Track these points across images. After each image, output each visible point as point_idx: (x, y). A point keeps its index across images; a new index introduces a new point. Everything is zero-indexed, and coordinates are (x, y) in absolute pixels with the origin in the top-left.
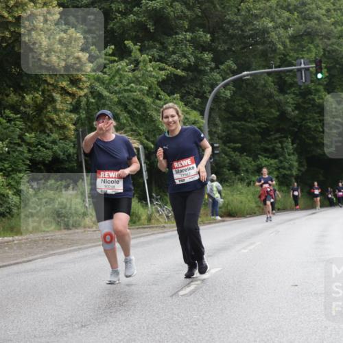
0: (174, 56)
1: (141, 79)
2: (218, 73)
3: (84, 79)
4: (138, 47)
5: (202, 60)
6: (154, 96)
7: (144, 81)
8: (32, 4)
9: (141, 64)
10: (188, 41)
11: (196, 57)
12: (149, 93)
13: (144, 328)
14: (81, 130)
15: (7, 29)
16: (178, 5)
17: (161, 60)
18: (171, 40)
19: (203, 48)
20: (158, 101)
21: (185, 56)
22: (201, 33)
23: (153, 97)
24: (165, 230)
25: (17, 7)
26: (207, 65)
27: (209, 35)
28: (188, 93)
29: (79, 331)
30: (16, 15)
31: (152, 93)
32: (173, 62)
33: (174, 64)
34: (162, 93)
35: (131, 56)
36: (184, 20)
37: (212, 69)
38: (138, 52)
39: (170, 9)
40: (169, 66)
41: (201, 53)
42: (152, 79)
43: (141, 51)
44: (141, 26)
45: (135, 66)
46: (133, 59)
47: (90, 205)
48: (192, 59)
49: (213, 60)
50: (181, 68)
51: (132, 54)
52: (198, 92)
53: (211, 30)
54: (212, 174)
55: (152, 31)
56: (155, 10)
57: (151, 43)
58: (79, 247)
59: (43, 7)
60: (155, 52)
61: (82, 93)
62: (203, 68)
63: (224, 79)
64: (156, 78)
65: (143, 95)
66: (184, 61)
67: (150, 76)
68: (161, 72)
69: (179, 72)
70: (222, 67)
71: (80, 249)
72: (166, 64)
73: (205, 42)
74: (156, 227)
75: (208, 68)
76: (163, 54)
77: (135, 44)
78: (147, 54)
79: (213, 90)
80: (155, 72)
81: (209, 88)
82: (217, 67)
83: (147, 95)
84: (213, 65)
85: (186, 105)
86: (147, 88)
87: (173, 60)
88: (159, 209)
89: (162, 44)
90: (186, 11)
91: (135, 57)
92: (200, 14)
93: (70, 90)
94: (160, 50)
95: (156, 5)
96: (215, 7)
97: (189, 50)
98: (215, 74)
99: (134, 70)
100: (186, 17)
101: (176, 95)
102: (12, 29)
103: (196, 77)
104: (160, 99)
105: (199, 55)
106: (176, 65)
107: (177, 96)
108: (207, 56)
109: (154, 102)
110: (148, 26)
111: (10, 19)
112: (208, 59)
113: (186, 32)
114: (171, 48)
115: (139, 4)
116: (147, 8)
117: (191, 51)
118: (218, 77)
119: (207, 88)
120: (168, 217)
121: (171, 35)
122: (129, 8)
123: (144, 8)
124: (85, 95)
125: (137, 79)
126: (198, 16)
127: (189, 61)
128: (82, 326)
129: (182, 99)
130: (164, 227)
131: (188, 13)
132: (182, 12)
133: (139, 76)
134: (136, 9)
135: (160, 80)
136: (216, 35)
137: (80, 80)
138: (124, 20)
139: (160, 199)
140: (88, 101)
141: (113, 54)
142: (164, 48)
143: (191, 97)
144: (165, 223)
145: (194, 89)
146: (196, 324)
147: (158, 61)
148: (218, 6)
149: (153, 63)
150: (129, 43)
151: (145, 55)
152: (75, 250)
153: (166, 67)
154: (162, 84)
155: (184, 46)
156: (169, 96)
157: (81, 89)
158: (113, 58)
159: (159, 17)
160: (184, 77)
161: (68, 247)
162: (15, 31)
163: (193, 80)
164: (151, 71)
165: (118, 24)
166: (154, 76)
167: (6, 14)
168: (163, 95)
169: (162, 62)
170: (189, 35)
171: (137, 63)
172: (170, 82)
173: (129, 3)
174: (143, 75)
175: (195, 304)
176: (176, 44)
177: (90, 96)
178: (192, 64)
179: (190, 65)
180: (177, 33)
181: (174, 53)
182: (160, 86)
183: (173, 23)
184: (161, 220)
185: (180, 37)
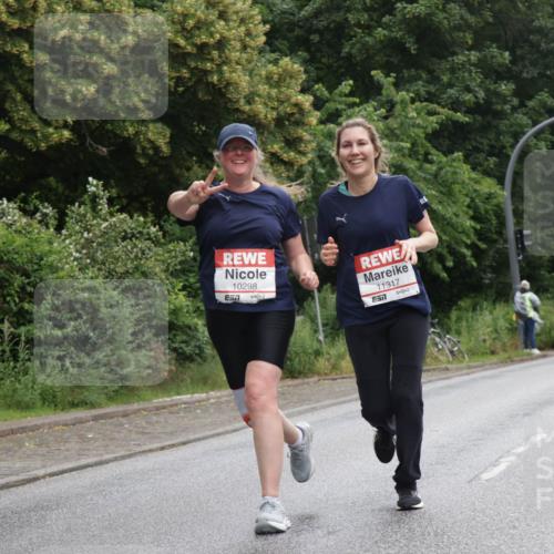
0: (451, 91)
1: (398, 132)
2: (524, 114)
3: (307, 137)
4: (391, 80)
5: (497, 94)
6: (420, 157)
7: (403, 134)
8: (222, 23)
9: (398, 107)
10: (474, 65)
11: (487, 91)
12: (413, 153)
13: (429, 534)
14: (305, 218)
15: (185, 64)
16: (455, 8)
17: (430, 98)
18: (445, 65)
19: (499, 74)
20: (428, 166)
21: (468, 90)
22: (494, 50)
23: (418, 160)
24: (450, 374)
25: (199, 28)
26: (505, 102)
27: (507, 54)
28: (477, 150)
29: (325, 540)
30: (198, 42)
31: (416, 153)
32: (450, 101)
33: (453, 103)
34: (433, 151)
35: (380, 94)
36: (464, 31)
37: (514, 109)
38: (392, 88)
39: (441, 15)
40: (443, 107)
41: (495, 83)
42: (416, 130)
43: (397, 85)
44: (395, 46)
45: (387, 111)
46: (384, 99)
47: (326, 337)
48: (481, 94)
49: (516, 93)
50: (464, 109)
51: (384, 92)
52: (492, 147)
53: (510, 45)
54: (522, 279)
55: (413, 52)
56: (417, 18)
57: (413, 72)
58: (314, 405)
59: (239, 26)
60: (420, 86)
61: (304, 160)
62: (499, 107)
63: (535, 124)
64: (423, 127)
65: (404, 156)
66: (468, 97)
67: (413, 126)
68: (431, 118)
69: (459, 116)
70: (531, 104)
71: (314, 409)
72: (439, 104)
73: (500, 65)
74: (434, 369)
75: (507, 107)
76: (432, 89)
77: (387, 75)
78: (408, 91)
79: (518, 142)
80: (421, 118)
81: (511, 140)
82: (522, 105)
83: (410, 156)
84: (516, 101)
85: (474, 169)
86: (408, 145)
87: (450, 97)
88: (438, 339)
89: (430, 72)
90: (468, 16)
91: (388, 96)
92: (491, 20)
93: (285, 157)
94: (429, 82)
95: (418, 9)
96: (515, 7)
97: (475, 80)
98: (520, 116)
99: (386, 118)
100: (469, 26)
101: (456, 154)
102: (193, 65)
103: (489, 123)
104: (431, 162)
105: (492, 87)
106: (455, 105)
107: (458, 155)
108: (505, 88)
109: (420, 168)
110: (407, 45)
111: (189, 48)
112: (507, 93)
113: (469, 50)
114: (445, 79)
115: (391, 11)
116: (404, 15)
117: (479, 80)
118: (525, 120)
119: (507, 140)
120: (452, 352)
121: (445, 57)
122: (375, 18)
123: (399, 16)
124: (310, 162)
125: (392, 131)
126: (488, 24)
127: (476, 97)
128: (329, 533)
129: (467, 159)
130: (447, 369)
131: (472, 19)
132: (462, 18)
133: (395, 126)
134: (386, 19)
135: (429, 130)
136: (519, 52)
137: (300, 139)
138: (367, 39)
139: (438, 323)
140: (314, 171)
141: (351, 94)
142: (434, 79)
143: (481, 156)
144: (449, 362)
145: (485, 142)
146: (514, 527)
147: (426, 100)
148: (520, 5)
149: (417, 104)
150: (377, 74)
151: (404, 93)
152: (306, 411)
153: (439, 109)
154: (434, 137)
155: (466, 74)
156: (446, 156)
157: (303, 154)
158: (352, 99)
159: (423, 29)
160: (468, 124)
161: (294, 407)
162: (196, 68)
163: (485, 128)
164: (413, 118)
165: (358, 46)
166: (419, 126)
167: (182, 42)
168: (436, 155)
169: (432, 102)
170: (474, 56)
171: (391, 105)
172: (446, 134)
173: (375, 10)
174: (402, 124)
175: (509, 494)
176: (453, 70)
177: (317, 163)
178: (482, 101)
179: (477, 104)
180: (454, 54)
181: (451, 85)
182: (430, 141)
183: (448, 37)
184: (441, 358)
185: (460, 58)
